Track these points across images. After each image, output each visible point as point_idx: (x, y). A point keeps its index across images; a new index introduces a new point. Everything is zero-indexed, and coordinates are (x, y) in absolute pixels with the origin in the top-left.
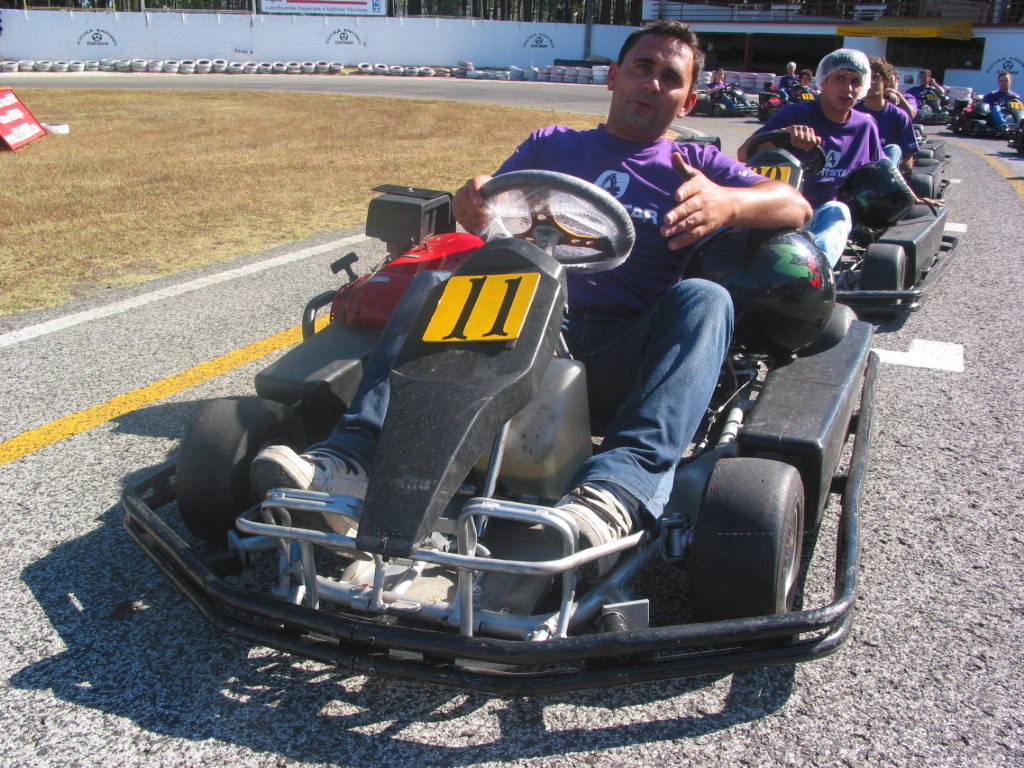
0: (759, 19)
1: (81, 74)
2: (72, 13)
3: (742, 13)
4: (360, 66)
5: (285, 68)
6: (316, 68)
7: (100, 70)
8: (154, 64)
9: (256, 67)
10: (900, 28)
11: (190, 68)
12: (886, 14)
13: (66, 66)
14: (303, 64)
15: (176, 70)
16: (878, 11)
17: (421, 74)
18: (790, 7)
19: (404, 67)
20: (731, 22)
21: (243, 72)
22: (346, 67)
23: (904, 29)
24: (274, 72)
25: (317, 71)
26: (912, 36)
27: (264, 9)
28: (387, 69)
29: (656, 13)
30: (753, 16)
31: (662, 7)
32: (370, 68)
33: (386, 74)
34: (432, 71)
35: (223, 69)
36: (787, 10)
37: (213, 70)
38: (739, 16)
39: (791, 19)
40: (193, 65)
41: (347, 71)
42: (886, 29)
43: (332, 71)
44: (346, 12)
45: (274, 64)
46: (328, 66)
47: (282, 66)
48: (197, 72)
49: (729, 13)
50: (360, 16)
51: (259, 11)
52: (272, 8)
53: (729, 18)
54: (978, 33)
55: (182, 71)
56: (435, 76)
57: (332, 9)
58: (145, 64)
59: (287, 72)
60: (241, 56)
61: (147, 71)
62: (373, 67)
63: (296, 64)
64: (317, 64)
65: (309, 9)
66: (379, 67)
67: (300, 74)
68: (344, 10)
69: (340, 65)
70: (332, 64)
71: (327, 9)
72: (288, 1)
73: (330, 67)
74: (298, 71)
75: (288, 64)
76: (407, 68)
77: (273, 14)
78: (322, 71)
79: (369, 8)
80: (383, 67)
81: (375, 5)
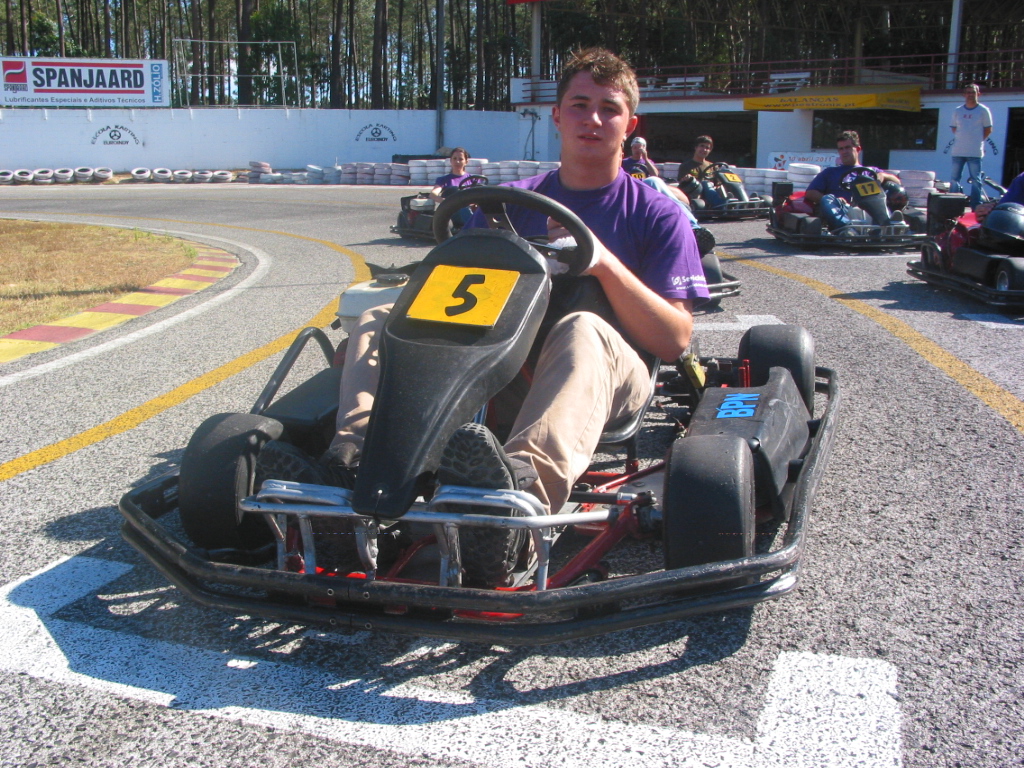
0: (652, 95)
4: (134, 172)
5: (30, 177)
6: (74, 175)
10: (825, 97)
12: (810, 82)
14: (57, 172)
16: (799, 79)
17: (215, 180)
18: (689, 80)
19: (193, 171)
22: (116, 174)
23: (831, 97)
24: (15, 182)
25: (75, 180)
26: (843, 107)
27: (3, 102)
28: (169, 174)
29: (529, 94)
31: (535, 86)
32: (147, 174)
33: (168, 181)
34: (231, 176)
36: (686, 83)
39: (692, 93)
41: (117, 180)
42: (808, 98)
43: (96, 180)
44: (117, 104)
45: (16, 173)
46: (90, 173)
47: (27, 174)
50: (134, 108)
52: (14, 100)
54: (929, 103)
56: (233, 181)
57: (97, 100)
59: (34, 182)
62: (152, 172)
63: (46, 172)
64: (77, 170)
65: (65, 100)
66: (160, 172)
67: (51, 184)
68: (114, 101)
69: (108, 171)
70: (96, 170)
71: (91, 100)
72: (36, 91)
73: (93, 175)
74: (50, 181)
75: (36, 172)
76: (197, 173)
77: (15, 107)
78: (82, 180)
79: (147, 97)
80: (165, 172)
81: (155, 94)
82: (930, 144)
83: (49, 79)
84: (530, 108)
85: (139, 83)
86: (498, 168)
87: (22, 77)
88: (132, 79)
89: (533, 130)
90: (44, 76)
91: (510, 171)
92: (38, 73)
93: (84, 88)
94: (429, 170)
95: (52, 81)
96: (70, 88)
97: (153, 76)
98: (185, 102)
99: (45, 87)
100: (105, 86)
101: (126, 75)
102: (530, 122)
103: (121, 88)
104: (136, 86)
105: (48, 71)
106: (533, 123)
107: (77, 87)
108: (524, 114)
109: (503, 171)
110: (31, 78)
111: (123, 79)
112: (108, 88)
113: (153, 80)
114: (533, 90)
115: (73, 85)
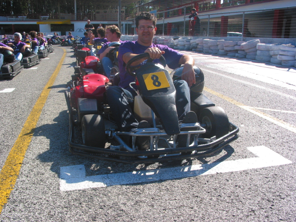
0: (15, 20)
3: (10, 18)
10: (53, 22)
12: (49, 18)
16: (47, 17)
18: (24, 17)
20: (7, 21)
26: (56, 24)
30: (13, 19)
36: (23, 18)
38: (9, 19)
39: (24, 20)
49: (6, 19)
53: (6, 20)
54: (72, 23)
82: (73, 30)
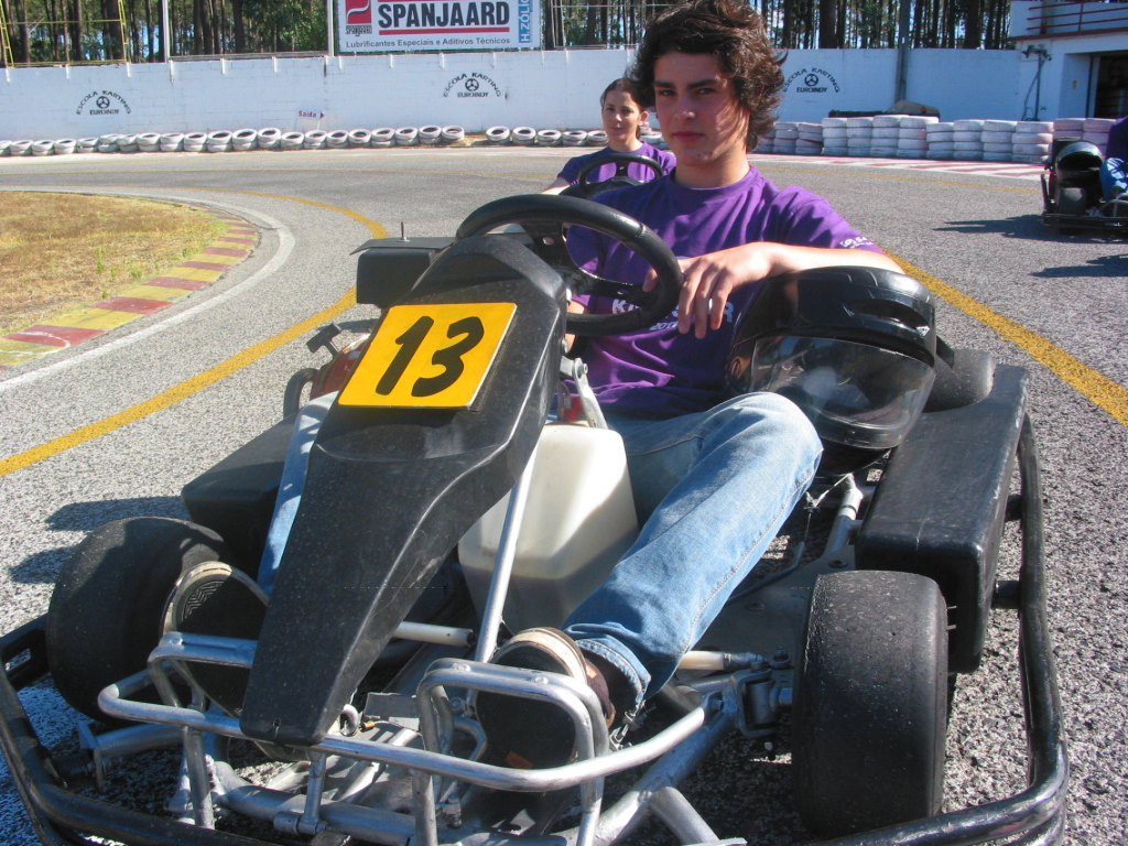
1: (69, 157)
2: (68, 69)
4: (489, 132)
5: (366, 139)
6: (418, 136)
7: (97, 151)
8: (167, 140)
9: (322, 139)
11: (220, 143)
13: (49, 146)
14: (398, 132)
15: (200, 147)
19: (563, 130)
21: (302, 147)
22: (468, 134)
24: (349, 145)
25: (419, 142)
27: (343, 48)
28: (533, 135)
29: (1037, 23)
31: (1048, 12)
32: (505, 135)
33: (532, 144)
35: (272, 143)
37: (258, 145)
40: (227, 139)
41: (468, 142)
43: (443, 142)
44: (475, 46)
45: (351, 134)
46: (437, 133)
47: (364, 134)
48: (232, 147)
50: (496, 50)
51: (337, 52)
52: (357, 45)
55: (209, 147)
57: (451, 42)
58: (154, 140)
59: (371, 145)
60: (306, 121)
61: (160, 150)
62: (511, 132)
63: (386, 132)
64: (421, 130)
65: (414, 43)
66: (521, 132)
67: (390, 147)
68: (471, 42)
69: (459, 130)
70: (445, 130)
71: (445, 41)
72: (382, 33)
73: (441, 135)
74: (389, 143)
75: (375, 133)
76: (567, 133)
77: (359, 54)
78: (425, 141)
79: (512, 36)
80: (528, 132)
81: (522, 31)
83: (397, 16)
84: (1036, 44)
85: (503, 19)
86: (951, 131)
87: (366, 17)
88: (495, 14)
89: (1038, 76)
90: (391, 14)
91: (968, 135)
92: (385, 10)
93: (437, 27)
94: (850, 133)
95: (400, 20)
96: (421, 27)
97: (521, 9)
98: (561, 43)
99: (392, 28)
100: (462, 24)
101: (488, 9)
102: (1037, 64)
103: (480, 26)
104: (499, 22)
105: (396, 7)
106: (1040, 65)
107: (428, 27)
108: (1027, 53)
109: (957, 136)
110: (376, 17)
111: (484, 14)
112: (465, 26)
113: (520, 15)
114: (1044, 17)
115: (424, 24)
